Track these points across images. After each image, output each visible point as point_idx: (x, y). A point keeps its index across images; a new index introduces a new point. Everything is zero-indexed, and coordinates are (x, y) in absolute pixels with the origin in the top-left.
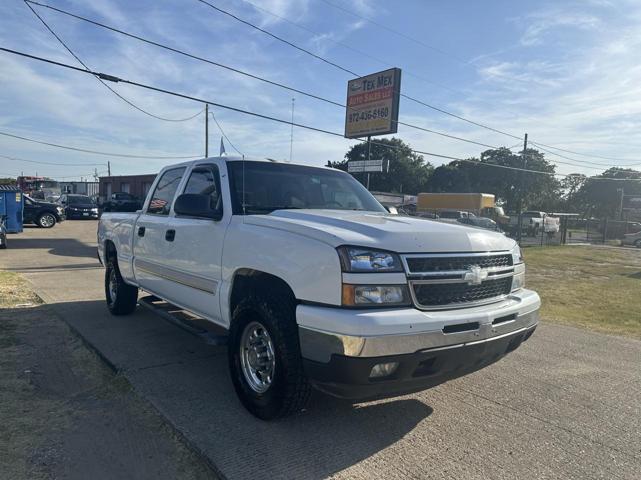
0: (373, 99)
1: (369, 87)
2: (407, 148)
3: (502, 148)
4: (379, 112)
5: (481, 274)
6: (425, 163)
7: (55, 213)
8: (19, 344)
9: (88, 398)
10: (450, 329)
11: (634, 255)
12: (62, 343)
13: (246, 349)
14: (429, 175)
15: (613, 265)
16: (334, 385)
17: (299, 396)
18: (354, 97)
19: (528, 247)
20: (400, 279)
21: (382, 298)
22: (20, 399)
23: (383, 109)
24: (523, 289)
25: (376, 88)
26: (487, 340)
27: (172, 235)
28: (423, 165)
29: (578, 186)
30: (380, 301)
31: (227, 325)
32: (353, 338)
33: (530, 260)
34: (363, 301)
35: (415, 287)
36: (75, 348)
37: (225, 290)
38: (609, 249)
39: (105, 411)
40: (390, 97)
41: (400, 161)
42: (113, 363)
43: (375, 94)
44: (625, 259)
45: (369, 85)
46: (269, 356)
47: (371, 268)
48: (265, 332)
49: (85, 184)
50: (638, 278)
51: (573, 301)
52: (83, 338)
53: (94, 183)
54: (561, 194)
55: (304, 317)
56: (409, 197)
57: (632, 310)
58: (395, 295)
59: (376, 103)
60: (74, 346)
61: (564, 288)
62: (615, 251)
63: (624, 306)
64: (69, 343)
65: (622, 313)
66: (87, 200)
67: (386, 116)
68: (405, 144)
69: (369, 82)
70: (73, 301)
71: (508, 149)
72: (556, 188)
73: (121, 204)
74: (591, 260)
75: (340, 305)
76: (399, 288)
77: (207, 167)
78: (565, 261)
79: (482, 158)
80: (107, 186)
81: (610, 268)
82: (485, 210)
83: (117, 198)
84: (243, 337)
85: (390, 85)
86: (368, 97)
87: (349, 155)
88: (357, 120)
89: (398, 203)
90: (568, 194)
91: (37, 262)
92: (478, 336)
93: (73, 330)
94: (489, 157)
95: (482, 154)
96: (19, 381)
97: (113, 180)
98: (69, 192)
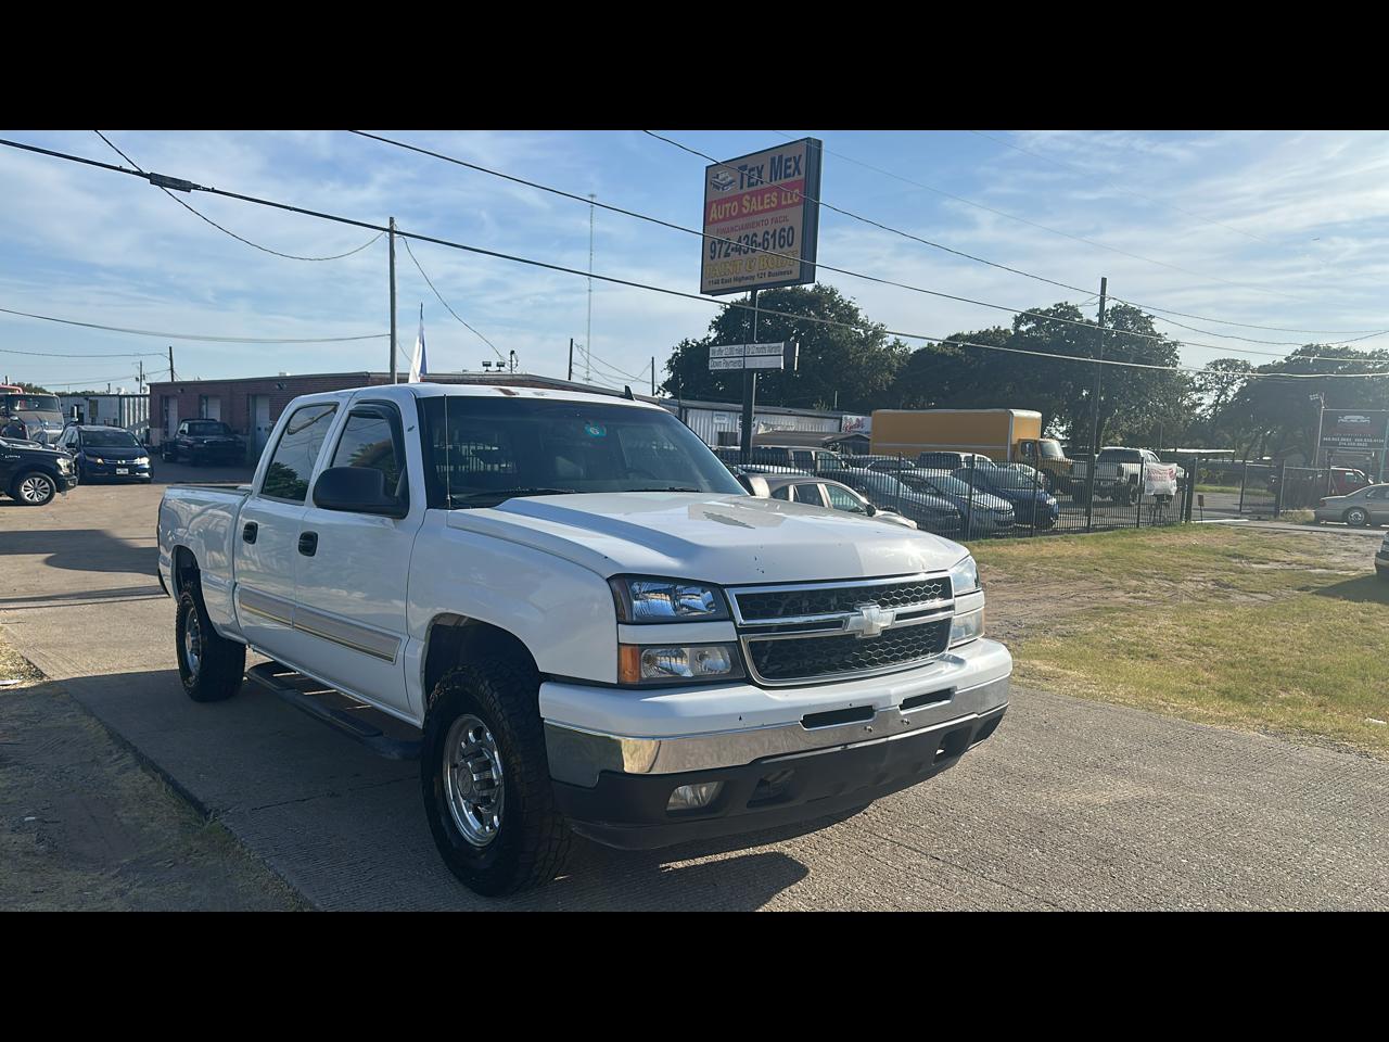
0: (760, 208)
1: (752, 181)
2: (847, 307)
3: (1061, 305)
4: (774, 235)
5: (879, 618)
6: (890, 340)
7: (53, 471)
8: (6, 766)
9: (155, 865)
10: (814, 720)
11: (1337, 544)
12: (93, 761)
13: (454, 766)
14: (898, 368)
15: (1287, 567)
16: (606, 825)
17: (550, 847)
18: (720, 202)
19: (1108, 530)
20: (725, 632)
21: (692, 667)
22: (23, 870)
23: (783, 230)
24: (982, 640)
25: (765, 185)
26: (890, 739)
27: (310, 544)
28: (884, 346)
29: (1234, 387)
30: (688, 674)
31: (419, 722)
32: (639, 742)
33: (1106, 561)
34: (657, 675)
35: (752, 645)
36: (121, 771)
37: (414, 653)
38: (1284, 532)
39: (189, 888)
40: (798, 204)
41: (833, 336)
42: (201, 799)
43: (766, 196)
44: (1316, 554)
45: (750, 178)
46: (495, 777)
47: (672, 613)
48: (488, 734)
49: (117, 399)
50: (1334, 597)
51: (1178, 650)
52: (135, 750)
53: (137, 396)
54: (1195, 405)
55: (554, 704)
56: (854, 418)
57: (1303, 668)
58: (719, 661)
59: (769, 216)
60: (117, 767)
61: (1166, 623)
62: (1297, 536)
63: (1287, 660)
64: (108, 761)
65: (1279, 674)
66: (124, 440)
67: (790, 245)
68: (844, 298)
69: (753, 169)
70: (108, 673)
71: (1073, 307)
72: (1183, 393)
73: (202, 446)
74: (1240, 556)
75: (616, 682)
76: (723, 648)
77: (379, 409)
78: (1184, 561)
79: (1016, 328)
80: (167, 404)
81: (1279, 575)
82: (1020, 447)
83: (191, 432)
84: (449, 744)
85: (797, 177)
86: (750, 202)
87: (718, 324)
88: (727, 255)
89: (828, 434)
90: (1211, 407)
91: (22, 586)
92: (870, 730)
93: (113, 735)
94: (1031, 325)
95: (1016, 318)
96: (15, 838)
97: (182, 390)
98: (81, 422)
